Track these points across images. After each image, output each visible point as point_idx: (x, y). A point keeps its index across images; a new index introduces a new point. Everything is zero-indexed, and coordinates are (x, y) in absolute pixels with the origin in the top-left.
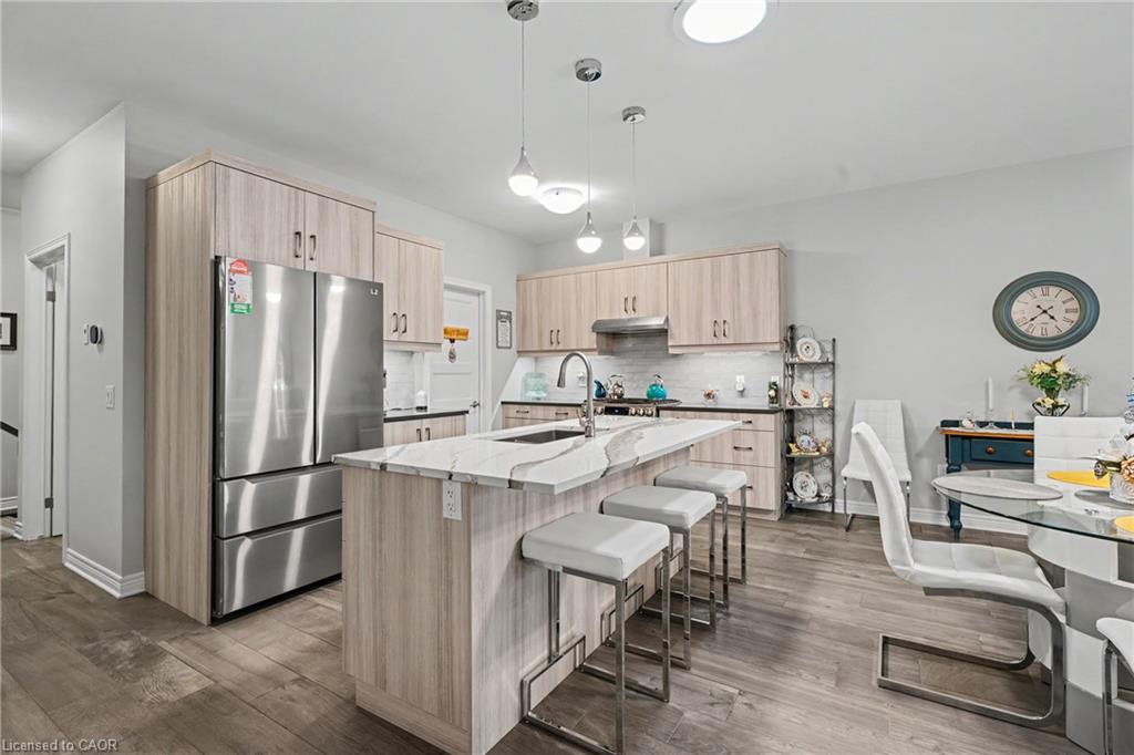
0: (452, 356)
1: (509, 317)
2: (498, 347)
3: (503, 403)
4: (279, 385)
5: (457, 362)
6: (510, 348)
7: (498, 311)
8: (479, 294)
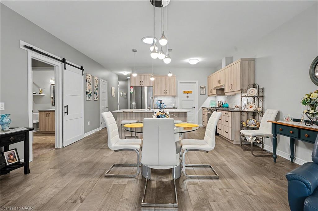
0: (188, 97)
1: (205, 87)
2: (201, 94)
3: (202, 107)
4: (134, 103)
5: (189, 98)
6: (205, 94)
7: (201, 86)
8: (195, 83)
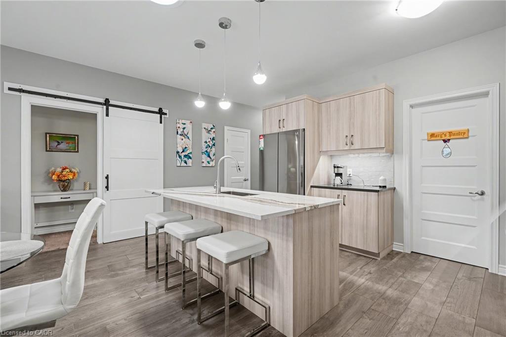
8: (486, 94)
